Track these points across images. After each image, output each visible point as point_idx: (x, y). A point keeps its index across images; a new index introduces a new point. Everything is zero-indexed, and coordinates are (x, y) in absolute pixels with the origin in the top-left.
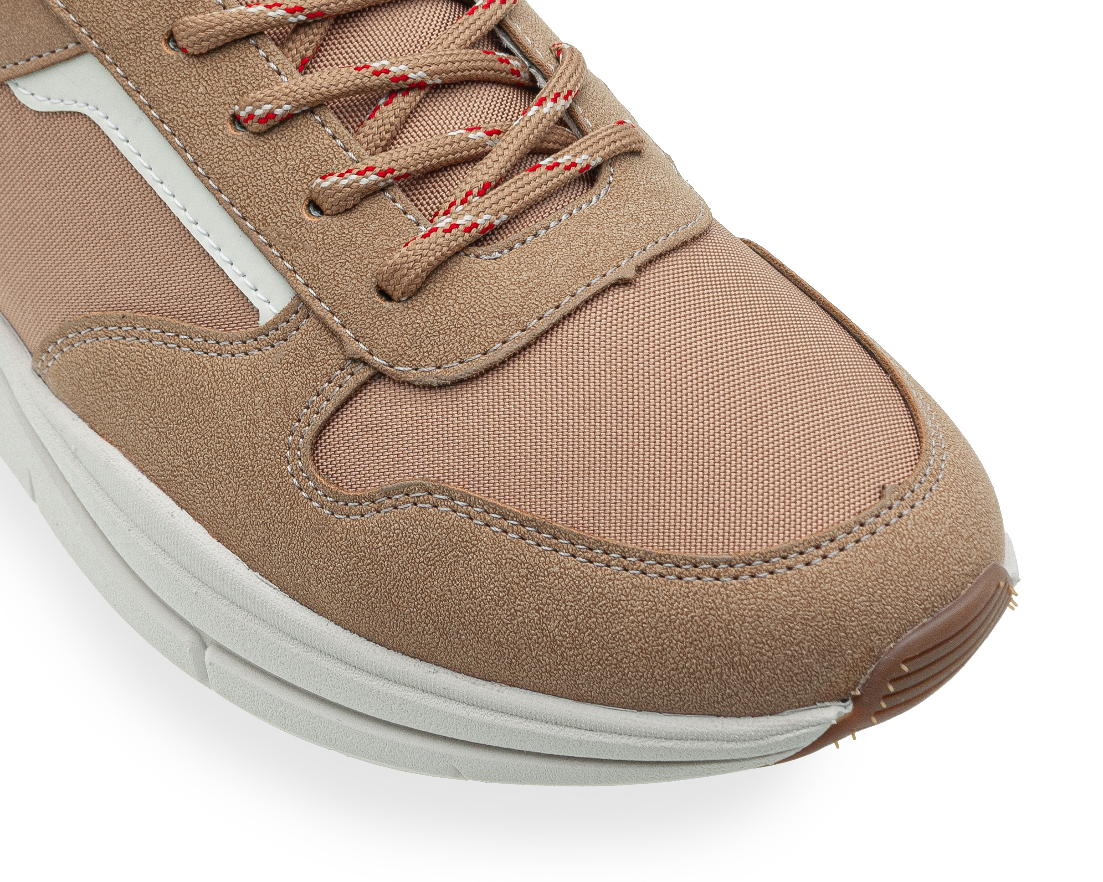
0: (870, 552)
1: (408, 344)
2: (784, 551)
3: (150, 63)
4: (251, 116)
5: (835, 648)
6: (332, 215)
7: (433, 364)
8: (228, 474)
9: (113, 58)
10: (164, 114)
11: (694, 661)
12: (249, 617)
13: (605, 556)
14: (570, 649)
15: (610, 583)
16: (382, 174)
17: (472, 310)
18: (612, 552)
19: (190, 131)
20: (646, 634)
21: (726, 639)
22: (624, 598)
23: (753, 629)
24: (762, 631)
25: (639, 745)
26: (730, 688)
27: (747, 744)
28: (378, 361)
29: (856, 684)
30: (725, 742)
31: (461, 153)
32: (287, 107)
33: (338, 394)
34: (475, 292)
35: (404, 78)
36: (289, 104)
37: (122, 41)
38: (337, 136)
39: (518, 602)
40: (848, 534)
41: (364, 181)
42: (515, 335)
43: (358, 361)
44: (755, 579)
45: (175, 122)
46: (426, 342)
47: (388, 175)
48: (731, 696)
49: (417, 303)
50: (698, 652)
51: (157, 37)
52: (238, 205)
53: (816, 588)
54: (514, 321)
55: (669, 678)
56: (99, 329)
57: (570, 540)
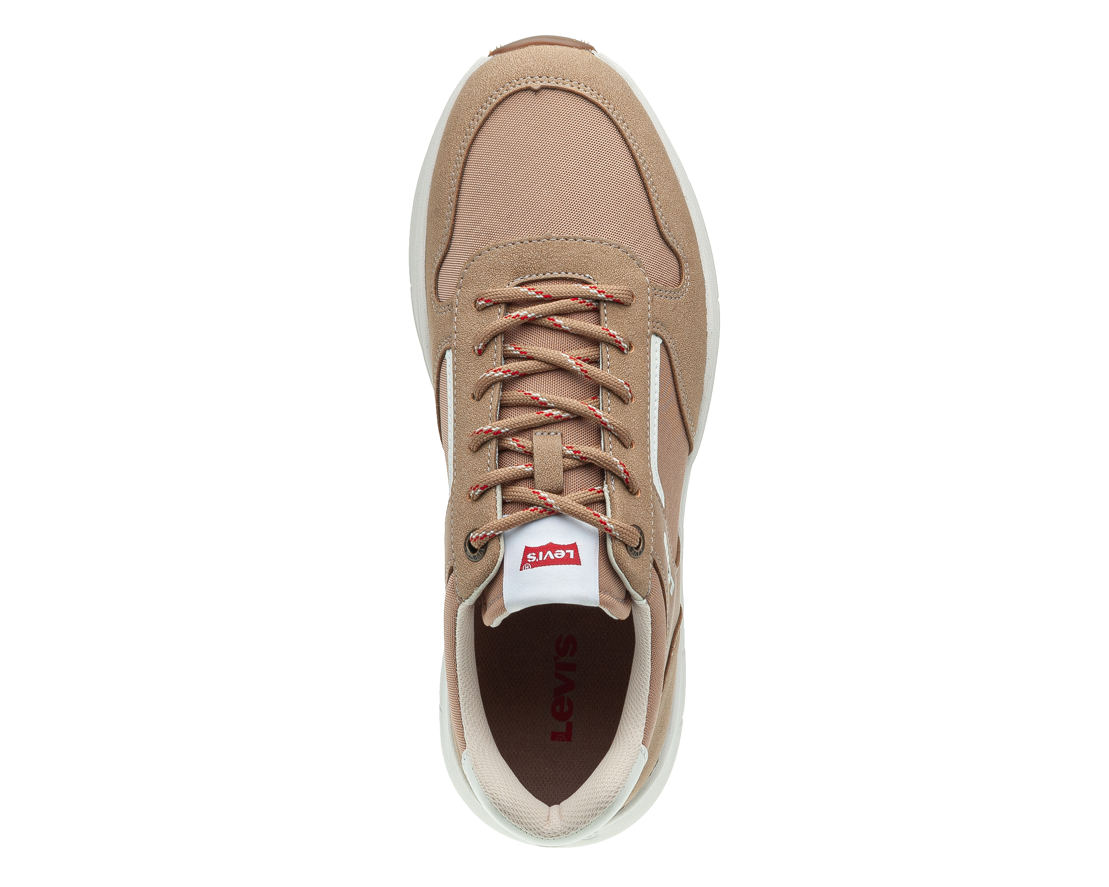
0: (563, 74)
17: (612, 264)
34: (606, 269)
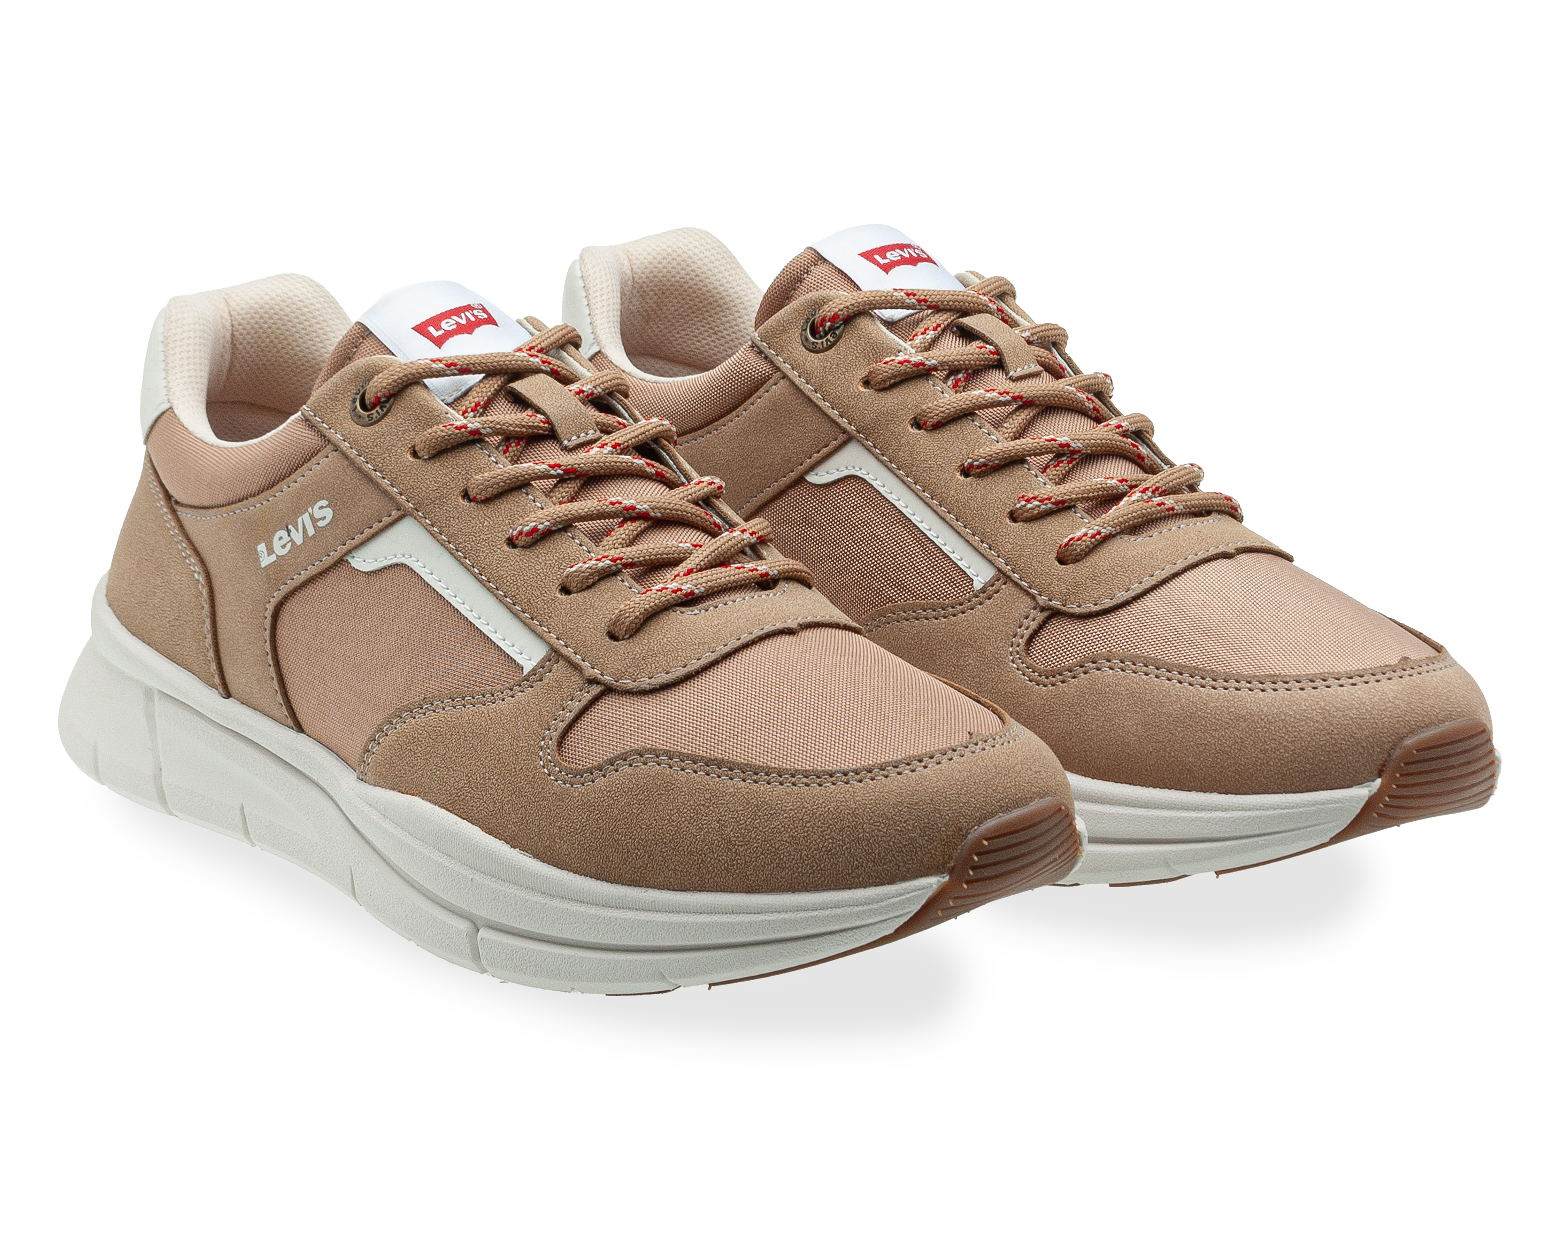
0: (960, 766)
1: (629, 665)
2: (896, 762)
3: (449, 511)
4: (521, 533)
5: (933, 825)
6: (577, 592)
7: (647, 676)
8: (497, 780)
9: (423, 514)
10: (459, 544)
11: (830, 841)
12: (511, 886)
13: (766, 777)
14: (742, 846)
15: (770, 794)
16: (614, 560)
17: (676, 641)
18: (771, 773)
19: (476, 553)
20: (796, 825)
21: (853, 821)
22: (779, 802)
23: (872, 812)
24: (879, 814)
25: (793, 918)
26: (857, 860)
27: (871, 906)
28: (607, 678)
29: (950, 858)
30: (856, 907)
31: (673, 554)
32: (547, 523)
33: (577, 706)
35: (633, 508)
36: (549, 521)
38: (583, 543)
39: (704, 818)
40: (944, 755)
41: (601, 564)
42: (707, 654)
43: (593, 681)
44: (875, 781)
46: (642, 662)
47: (618, 561)
48: (857, 867)
49: (636, 639)
50: (833, 833)
51: (456, 494)
52: (510, 596)
53: (918, 784)
54: (706, 646)
55: (813, 857)
56: (406, 714)
57: (741, 769)
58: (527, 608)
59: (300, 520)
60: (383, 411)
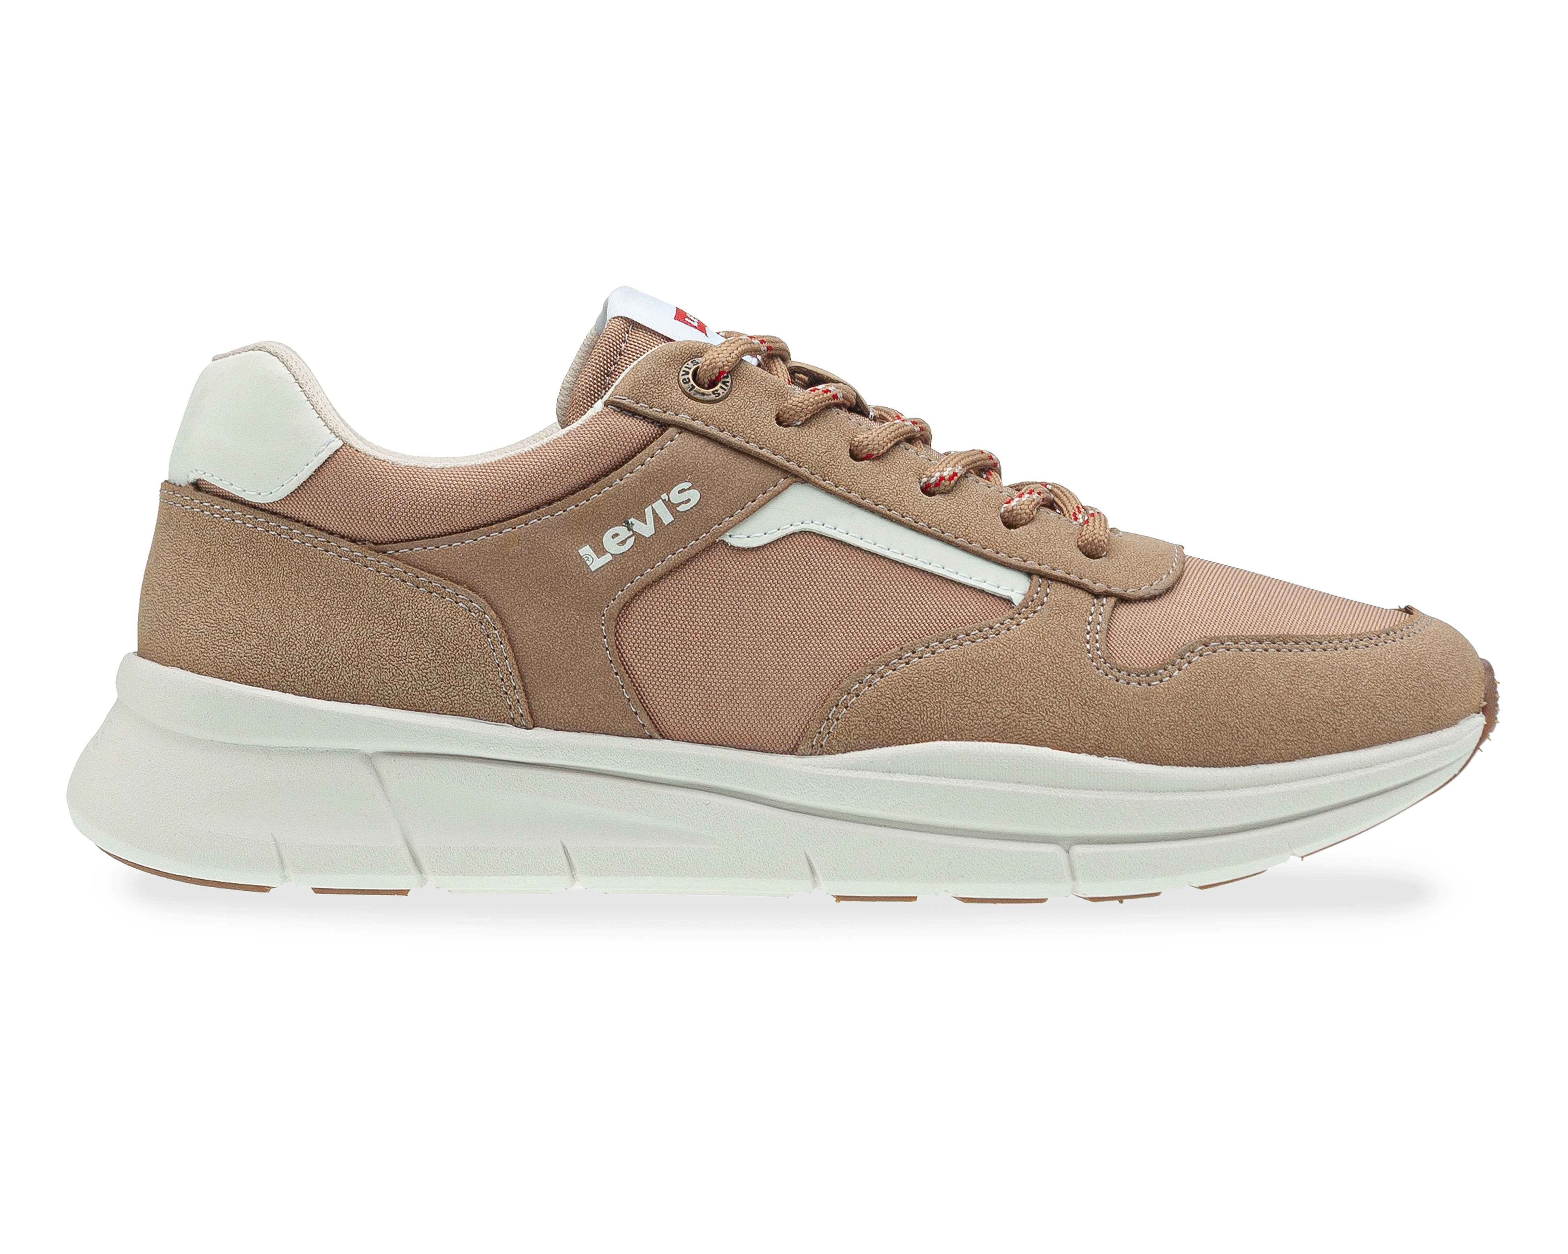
3: (849, 470)
6: (1025, 524)
7: (1148, 584)
8: (1055, 698)
18: (1333, 640)
19: (901, 503)
28: (1116, 590)
32: (960, 468)
37: (824, 461)
43: (1102, 595)
45: (888, 501)
49: (1112, 556)
51: (843, 455)
52: (961, 536)
56: (883, 668)
57: (1306, 641)
58: (986, 544)
59: (648, 511)
60: (727, 386)
